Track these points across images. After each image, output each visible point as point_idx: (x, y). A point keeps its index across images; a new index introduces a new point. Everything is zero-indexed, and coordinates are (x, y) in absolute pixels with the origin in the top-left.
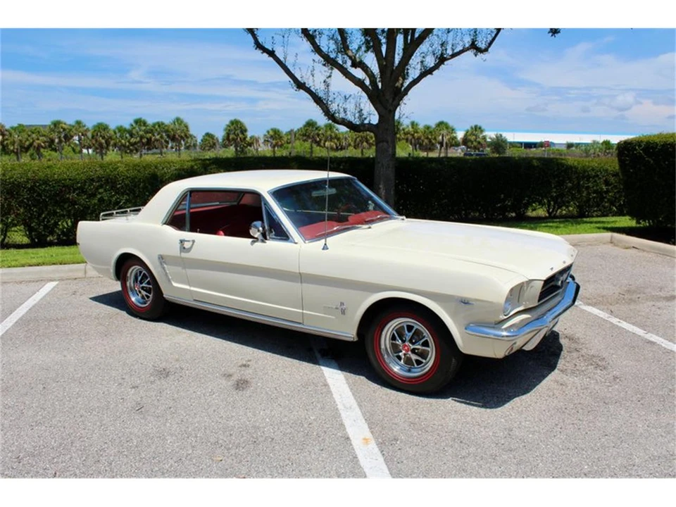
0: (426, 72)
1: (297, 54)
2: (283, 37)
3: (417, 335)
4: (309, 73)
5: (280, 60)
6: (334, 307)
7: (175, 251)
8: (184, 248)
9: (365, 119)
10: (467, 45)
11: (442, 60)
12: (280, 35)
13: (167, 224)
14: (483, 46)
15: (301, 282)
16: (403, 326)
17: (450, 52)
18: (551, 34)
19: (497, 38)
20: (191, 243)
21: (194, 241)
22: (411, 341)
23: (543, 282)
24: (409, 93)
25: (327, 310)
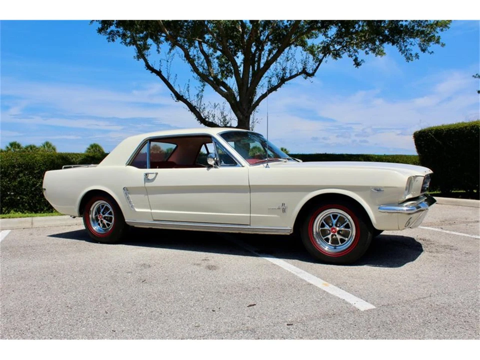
0: (272, 89)
1: (176, 75)
2: (168, 61)
3: (341, 221)
4: (185, 90)
5: (165, 78)
6: (277, 208)
7: (141, 183)
8: (148, 179)
9: (228, 123)
10: (300, 71)
11: (283, 80)
12: (164, 60)
13: (130, 165)
14: (311, 72)
15: (250, 192)
16: (330, 216)
17: (288, 75)
18: (355, 66)
19: (320, 67)
20: (155, 175)
21: (157, 174)
22: (336, 225)
23: (423, 178)
24: (260, 104)
25: (271, 211)
